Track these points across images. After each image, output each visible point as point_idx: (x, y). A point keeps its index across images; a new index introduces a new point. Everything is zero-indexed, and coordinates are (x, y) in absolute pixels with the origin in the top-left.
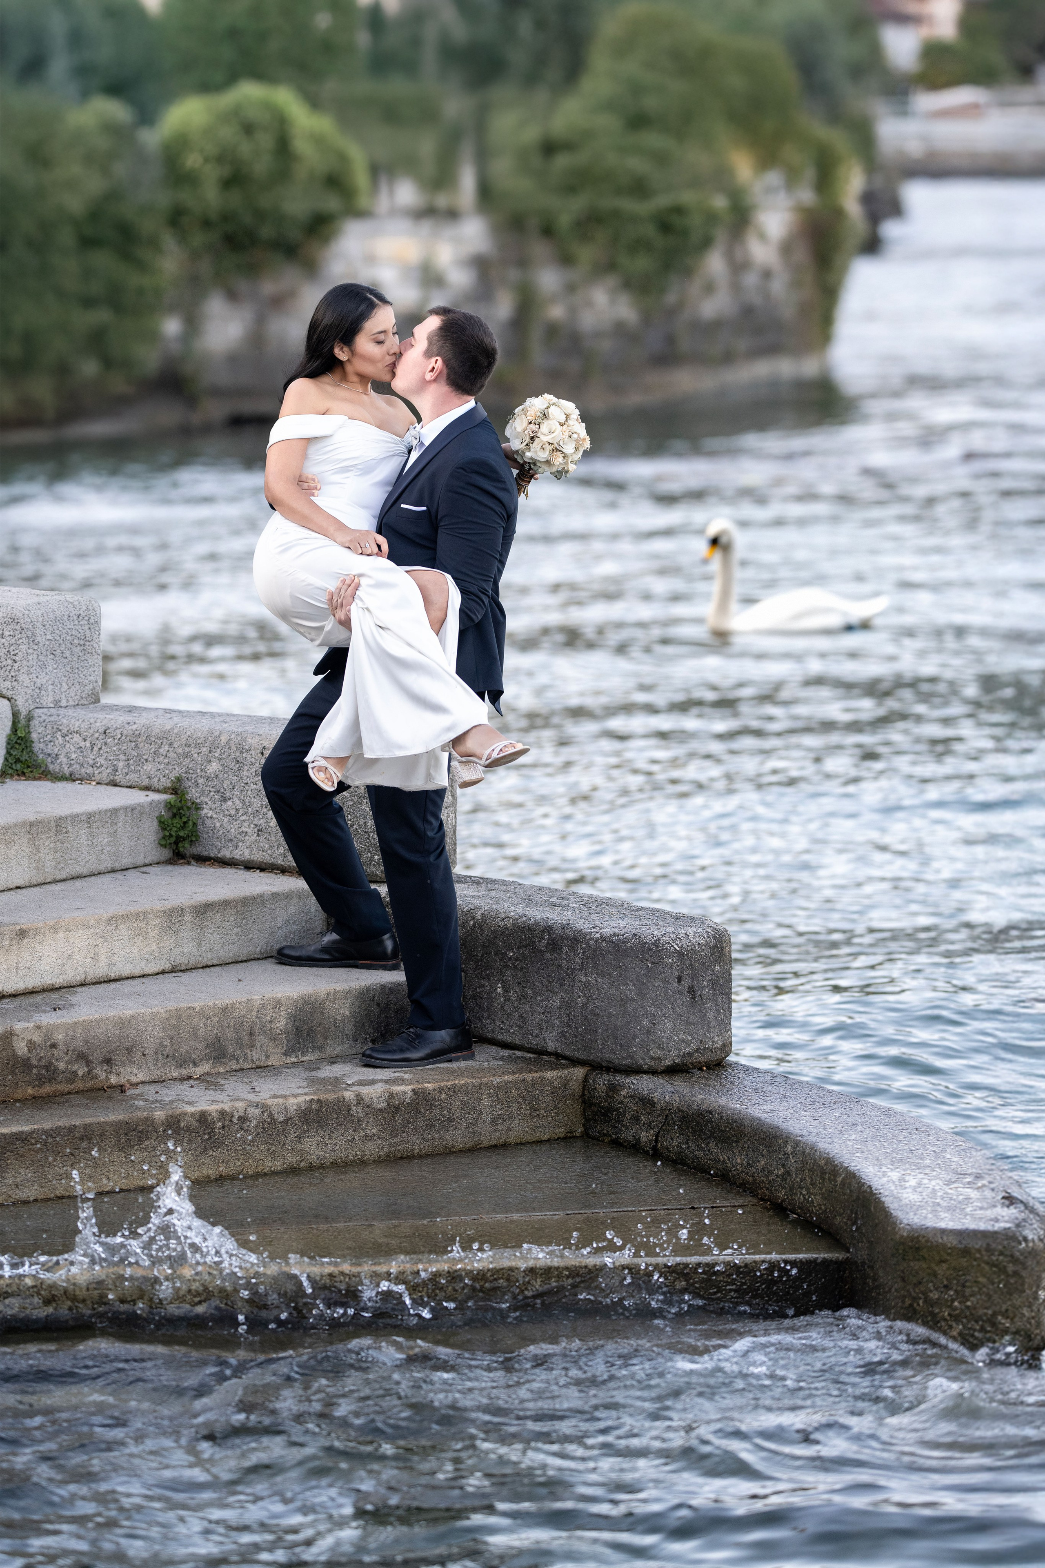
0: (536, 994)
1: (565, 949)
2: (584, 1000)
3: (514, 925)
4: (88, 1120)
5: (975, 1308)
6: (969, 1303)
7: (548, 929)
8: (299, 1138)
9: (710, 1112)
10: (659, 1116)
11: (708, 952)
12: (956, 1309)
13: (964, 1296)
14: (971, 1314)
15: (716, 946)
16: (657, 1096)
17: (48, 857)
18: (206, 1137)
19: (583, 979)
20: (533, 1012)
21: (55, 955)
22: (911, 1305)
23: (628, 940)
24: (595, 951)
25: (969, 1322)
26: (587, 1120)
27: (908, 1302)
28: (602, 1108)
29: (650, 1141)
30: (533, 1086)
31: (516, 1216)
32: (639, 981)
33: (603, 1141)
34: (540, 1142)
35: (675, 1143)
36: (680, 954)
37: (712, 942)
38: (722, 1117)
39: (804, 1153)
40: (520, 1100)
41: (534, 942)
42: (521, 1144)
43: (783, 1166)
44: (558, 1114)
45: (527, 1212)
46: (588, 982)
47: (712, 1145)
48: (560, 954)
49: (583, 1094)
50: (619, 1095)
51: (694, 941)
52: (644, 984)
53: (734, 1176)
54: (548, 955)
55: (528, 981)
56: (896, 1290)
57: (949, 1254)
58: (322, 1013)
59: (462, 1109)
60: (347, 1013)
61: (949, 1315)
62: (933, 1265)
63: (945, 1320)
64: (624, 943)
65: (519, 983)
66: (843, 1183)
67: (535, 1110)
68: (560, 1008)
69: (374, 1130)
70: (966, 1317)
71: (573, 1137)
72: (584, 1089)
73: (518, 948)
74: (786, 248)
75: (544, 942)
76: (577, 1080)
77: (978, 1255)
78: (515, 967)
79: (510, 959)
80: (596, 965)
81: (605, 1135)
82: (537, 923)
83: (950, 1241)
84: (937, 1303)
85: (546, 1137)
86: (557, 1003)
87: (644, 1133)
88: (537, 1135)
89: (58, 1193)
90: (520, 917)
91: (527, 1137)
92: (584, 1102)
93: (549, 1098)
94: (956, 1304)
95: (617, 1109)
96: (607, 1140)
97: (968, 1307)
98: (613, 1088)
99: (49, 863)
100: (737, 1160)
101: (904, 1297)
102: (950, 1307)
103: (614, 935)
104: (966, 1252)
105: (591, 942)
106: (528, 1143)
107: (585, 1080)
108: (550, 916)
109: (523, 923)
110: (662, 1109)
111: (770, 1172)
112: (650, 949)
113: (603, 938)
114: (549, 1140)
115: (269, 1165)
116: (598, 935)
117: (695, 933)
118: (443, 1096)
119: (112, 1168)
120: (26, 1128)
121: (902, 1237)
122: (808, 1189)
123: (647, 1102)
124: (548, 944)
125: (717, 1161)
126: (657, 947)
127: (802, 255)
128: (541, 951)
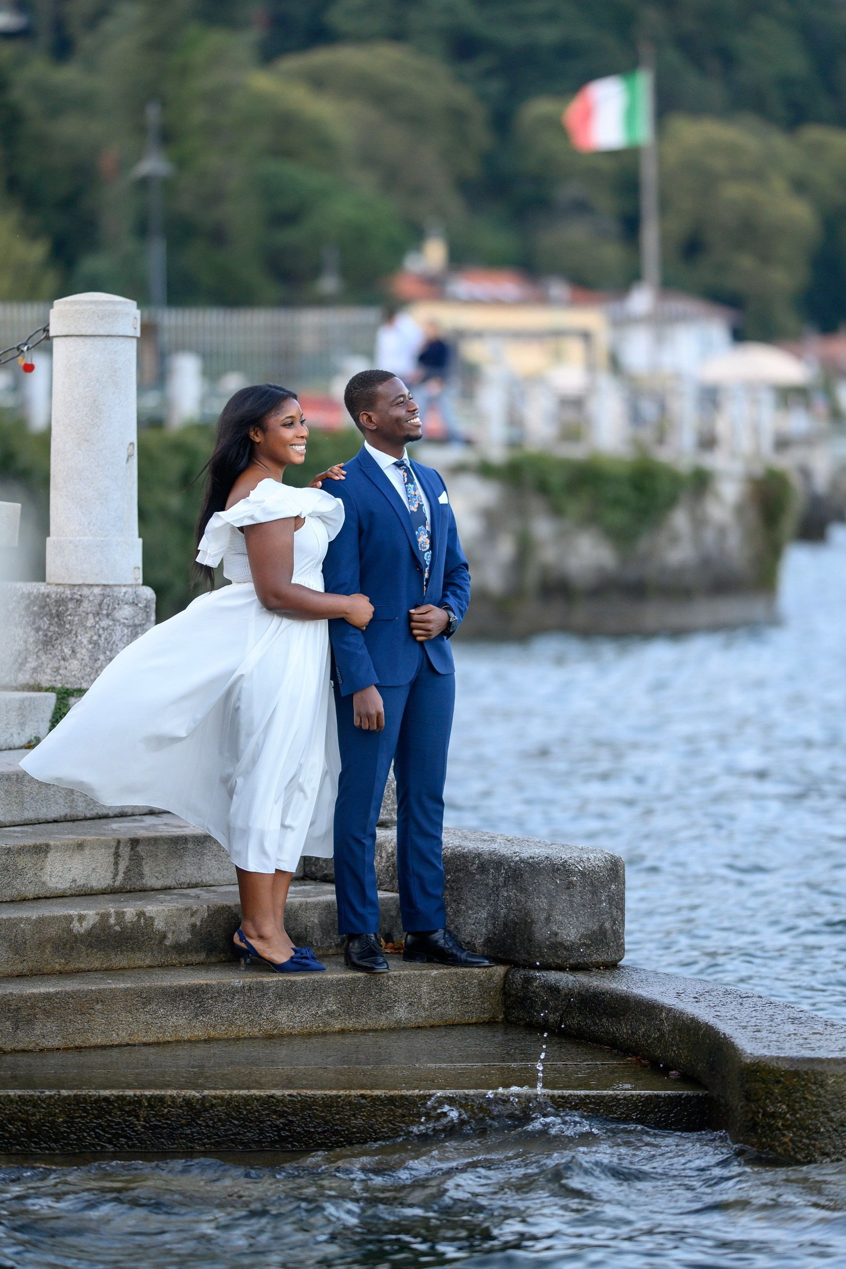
0: (468, 908)
1: (492, 870)
2: (505, 910)
3: (451, 854)
4: (102, 986)
5: (803, 1119)
6: (798, 1116)
7: (479, 855)
8: (273, 1011)
9: (603, 994)
10: (563, 1000)
11: (606, 873)
12: (788, 1120)
13: (794, 1110)
14: (800, 1125)
15: (612, 869)
16: (562, 984)
17: (80, 799)
18: (198, 1005)
19: (505, 894)
20: (466, 924)
21: (82, 868)
22: (753, 1118)
23: (542, 862)
24: (515, 871)
25: (798, 1130)
26: (508, 1008)
27: (750, 1116)
28: (519, 997)
29: (556, 1022)
30: (464, 978)
31: (444, 1065)
32: (550, 894)
33: (519, 1025)
34: (469, 1024)
35: (575, 1021)
36: (583, 874)
37: (609, 865)
38: (612, 997)
39: (675, 1017)
40: (453, 989)
41: (467, 867)
42: (453, 1025)
43: (659, 1030)
44: (483, 1003)
45: (452, 1063)
46: (509, 896)
47: (604, 1020)
48: (487, 875)
49: (504, 987)
50: (532, 986)
51: (594, 864)
52: (553, 897)
53: (621, 1043)
54: (477, 877)
55: (462, 899)
56: (742, 1107)
57: (782, 1076)
58: (296, 920)
59: (406, 994)
60: (316, 921)
61: (783, 1125)
62: (770, 1085)
63: (778, 1129)
64: (539, 864)
65: (455, 901)
66: (704, 1035)
67: (465, 998)
68: (486, 919)
69: (334, 1007)
70: (796, 1127)
71: (496, 1022)
72: (505, 983)
73: (454, 873)
74: (740, 510)
75: (475, 866)
76: (499, 976)
77: (806, 1077)
78: (452, 888)
79: (448, 881)
80: (515, 882)
81: (521, 1019)
82: (470, 852)
83: (785, 1066)
84: (773, 1115)
85: (474, 1020)
86: (485, 915)
87: (551, 1016)
88: (466, 1019)
89: (76, 1044)
90: (457, 847)
91: (457, 1020)
92: (505, 994)
93: (476, 989)
94: (788, 1116)
95: (530, 998)
96: (522, 1023)
97: (797, 1119)
98: (528, 980)
99: (81, 804)
100: (623, 1030)
101: (747, 1112)
102: (784, 1118)
103: (531, 858)
104: (796, 1073)
105: (512, 864)
106: (458, 1024)
107: (506, 975)
108: (480, 846)
109: (459, 851)
110: (566, 995)
111: (649, 1037)
112: (559, 869)
113: (522, 861)
114: (475, 1023)
115: (247, 1030)
116: (518, 858)
117: (595, 857)
118: (390, 982)
119: (121, 1026)
120: (52, 990)
121: (746, 1063)
122: (677, 1045)
123: (553, 990)
124: (478, 867)
125: (607, 1033)
126: (565, 867)
127: (752, 515)
128: (472, 874)
